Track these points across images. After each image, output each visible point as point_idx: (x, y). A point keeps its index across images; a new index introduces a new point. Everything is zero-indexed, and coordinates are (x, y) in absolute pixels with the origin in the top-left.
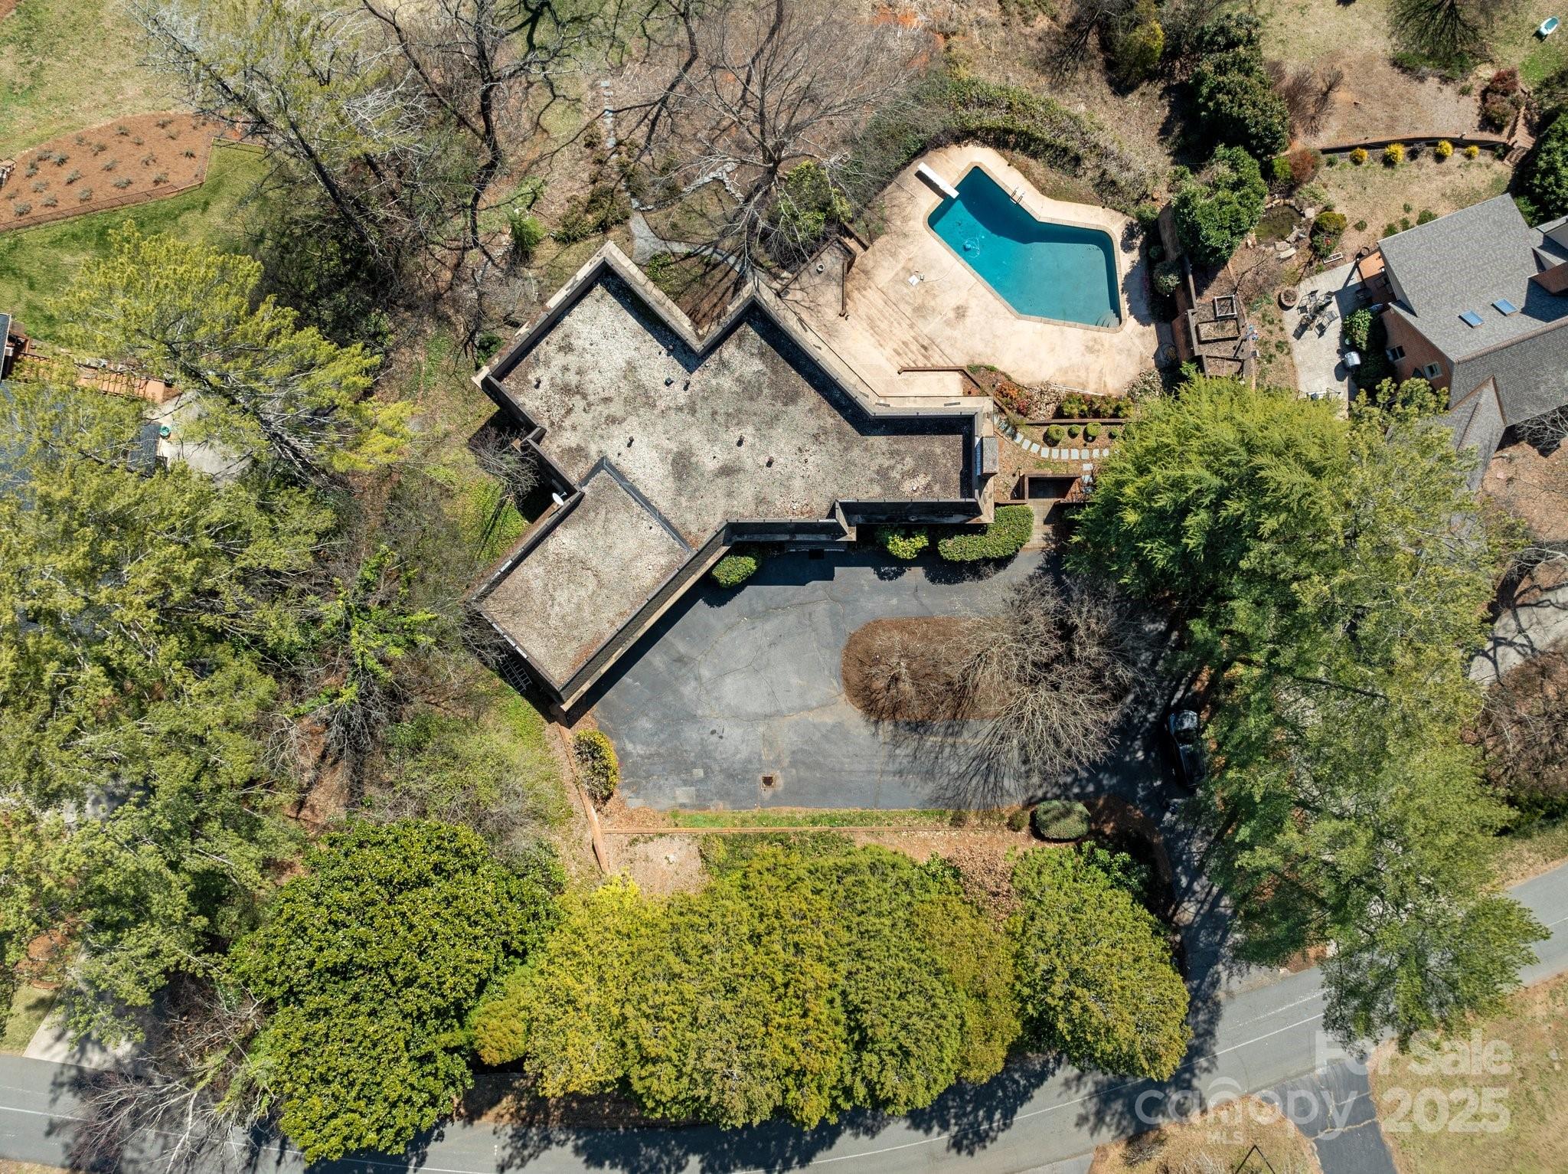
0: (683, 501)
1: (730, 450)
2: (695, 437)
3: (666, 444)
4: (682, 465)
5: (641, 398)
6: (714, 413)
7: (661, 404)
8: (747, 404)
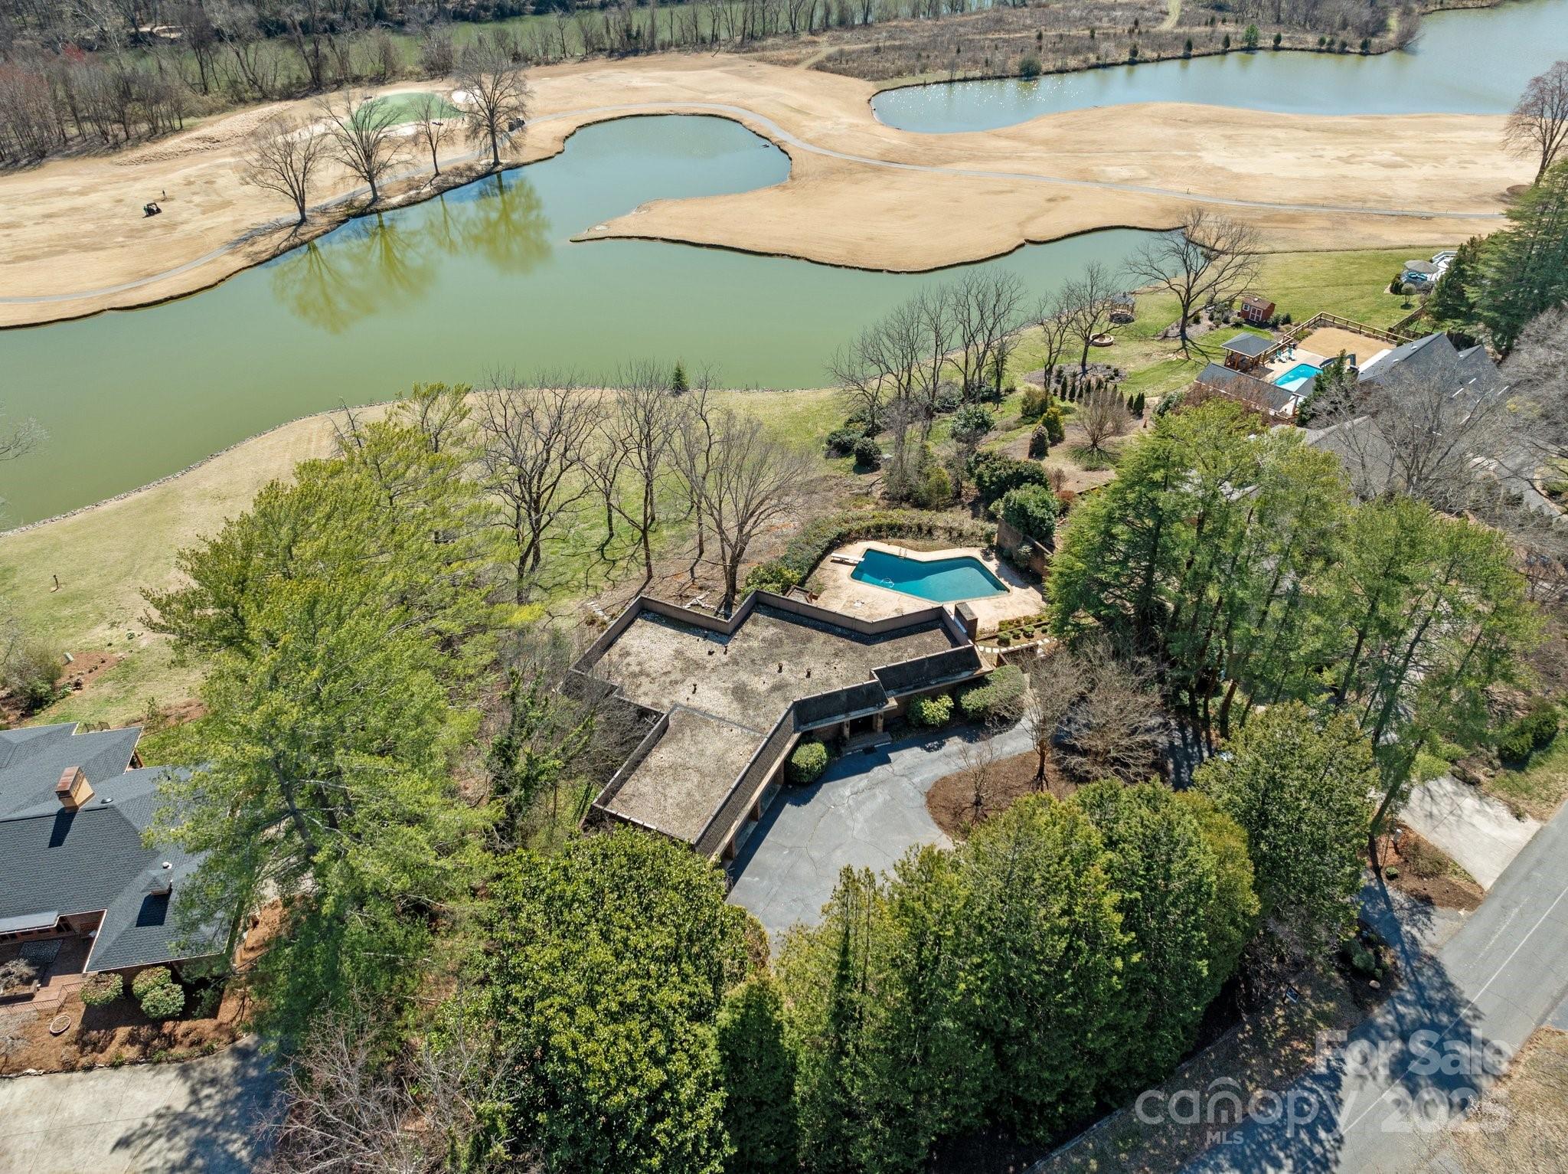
0: (751, 713)
1: (774, 676)
2: (744, 676)
3: (722, 685)
4: (741, 694)
5: (692, 666)
6: (753, 661)
7: (710, 665)
8: (775, 650)
